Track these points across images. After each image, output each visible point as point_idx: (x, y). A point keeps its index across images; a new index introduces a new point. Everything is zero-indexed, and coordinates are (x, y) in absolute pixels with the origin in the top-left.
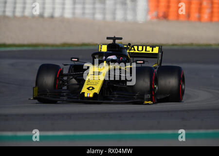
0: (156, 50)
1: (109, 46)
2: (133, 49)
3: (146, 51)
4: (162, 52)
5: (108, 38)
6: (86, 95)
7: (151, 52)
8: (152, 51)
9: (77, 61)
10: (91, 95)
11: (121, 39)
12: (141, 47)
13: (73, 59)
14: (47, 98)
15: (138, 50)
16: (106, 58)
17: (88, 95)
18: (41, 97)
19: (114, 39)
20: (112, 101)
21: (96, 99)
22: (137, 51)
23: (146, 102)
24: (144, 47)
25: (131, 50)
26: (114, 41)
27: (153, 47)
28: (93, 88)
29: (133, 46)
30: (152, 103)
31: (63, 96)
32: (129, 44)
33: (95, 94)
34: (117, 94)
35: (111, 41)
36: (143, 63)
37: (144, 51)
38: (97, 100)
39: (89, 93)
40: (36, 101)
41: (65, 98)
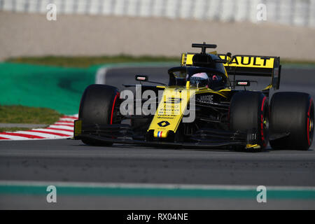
0: (270, 64)
1: (196, 58)
2: (234, 61)
3: (254, 64)
4: (280, 67)
5: (194, 46)
6: (156, 134)
7: (262, 66)
8: (265, 64)
9: (145, 80)
10: (164, 135)
11: (214, 46)
12: (248, 58)
13: (139, 78)
14: (96, 138)
15: (242, 63)
16: (190, 76)
17: (160, 135)
18: (87, 135)
19: (204, 46)
20: (197, 144)
21: (172, 140)
22: (240, 65)
23: (250, 146)
24: (252, 59)
25: (231, 62)
26: (204, 50)
27: (265, 59)
28: (168, 124)
29: (235, 57)
30: (259, 147)
31: (121, 135)
32: (229, 55)
33: (170, 133)
34: (204, 133)
35: (199, 50)
36: (248, 85)
37: (251, 65)
38: (173, 142)
39: (161, 131)
40: (80, 142)
41: (124, 138)
